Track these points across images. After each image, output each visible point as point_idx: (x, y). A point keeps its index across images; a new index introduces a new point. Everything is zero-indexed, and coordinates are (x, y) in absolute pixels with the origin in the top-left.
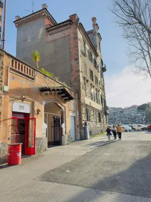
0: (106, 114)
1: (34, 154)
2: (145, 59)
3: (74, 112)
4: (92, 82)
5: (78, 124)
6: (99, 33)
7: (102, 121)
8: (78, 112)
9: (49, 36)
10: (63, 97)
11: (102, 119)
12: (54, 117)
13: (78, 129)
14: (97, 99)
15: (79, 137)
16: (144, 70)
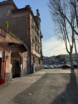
0: (42, 60)
1: (4, 83)
2: (62, 33)
3: (27, 58)
4: (36, 43)
5: (29, 65)
6: (40, 18)
7: (40, 63)
8: (29, 58)
9: (14, 15)
10: (21, 49)
11: (40, 62)
12: (15, 61)
13: (29, 68)
14: (38, 51)
15: (29, 72)
16: (62, 38)
